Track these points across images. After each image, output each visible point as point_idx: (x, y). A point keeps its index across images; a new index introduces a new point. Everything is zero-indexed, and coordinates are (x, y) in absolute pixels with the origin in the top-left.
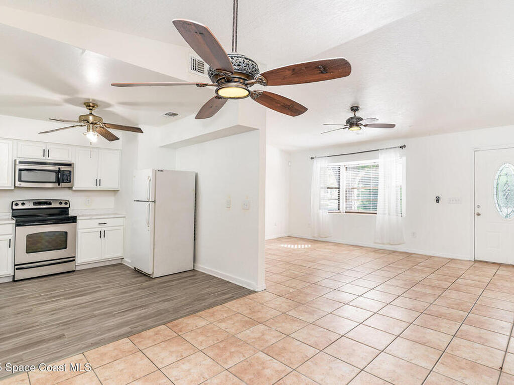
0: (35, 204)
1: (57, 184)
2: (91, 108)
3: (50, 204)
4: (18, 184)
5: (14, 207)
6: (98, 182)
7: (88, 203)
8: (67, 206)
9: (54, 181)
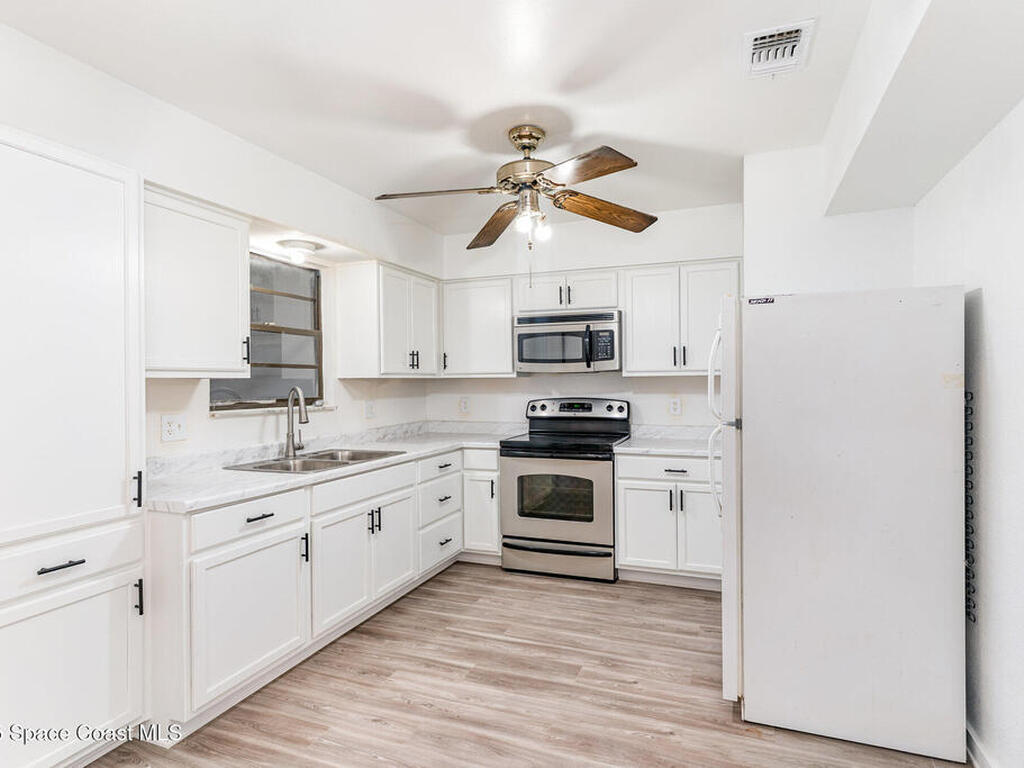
0: (563, 407)
1: (585, 364)
2: (526, 141)
3: (589, 409)
4: (519, 365)
5: (530, 414)
6: (680, 355)
7: (675, 410)
8: (624, 415)
9: (581, 357)
